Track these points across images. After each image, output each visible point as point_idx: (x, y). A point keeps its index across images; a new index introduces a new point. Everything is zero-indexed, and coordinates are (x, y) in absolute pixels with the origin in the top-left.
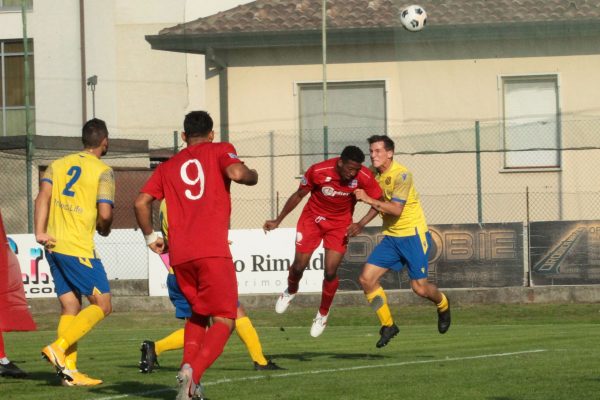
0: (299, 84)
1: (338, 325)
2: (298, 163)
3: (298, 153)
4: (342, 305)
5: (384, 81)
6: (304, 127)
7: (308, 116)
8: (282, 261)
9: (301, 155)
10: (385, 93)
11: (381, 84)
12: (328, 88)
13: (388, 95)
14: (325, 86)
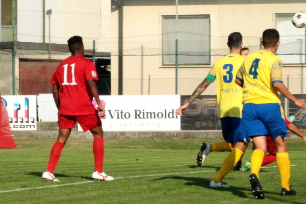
0: (162, 16)
1: (182, 149)
2: (161, 59)
3: (161, 54)
4: (184, 138)
5: (209, 15)
6: (165, 39)
7: (167, 33)
8: (151, 113)
9: (163, 55)
10: (210, 21)
11: (207, 17)
12: (179, 18)
13: (212, 23)
14: (177, 17)
